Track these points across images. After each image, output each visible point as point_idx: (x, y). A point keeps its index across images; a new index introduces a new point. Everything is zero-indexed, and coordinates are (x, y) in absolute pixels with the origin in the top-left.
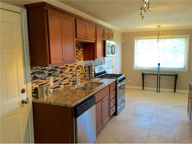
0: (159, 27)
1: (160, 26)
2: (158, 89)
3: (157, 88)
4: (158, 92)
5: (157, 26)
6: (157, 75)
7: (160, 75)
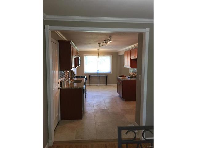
2: (99, 84)
6: (98, 76)
7: (99, 76)
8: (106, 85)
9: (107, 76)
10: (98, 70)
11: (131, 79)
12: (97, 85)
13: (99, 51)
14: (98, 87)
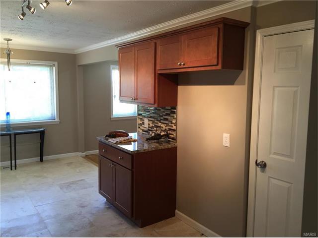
0: (9, 42)
1: (10, 40)
2: (13, 162)
3: (10, 162)
4: (13, 168)
5: (4, 39)
6: (10, 135)
7: (15, 134)
8: (41, 160)
9: (42, 134)
10: (8, 114)
11: (154, 145)
12: (8, 163)
13: (10, 47)
14: (13, 172)
